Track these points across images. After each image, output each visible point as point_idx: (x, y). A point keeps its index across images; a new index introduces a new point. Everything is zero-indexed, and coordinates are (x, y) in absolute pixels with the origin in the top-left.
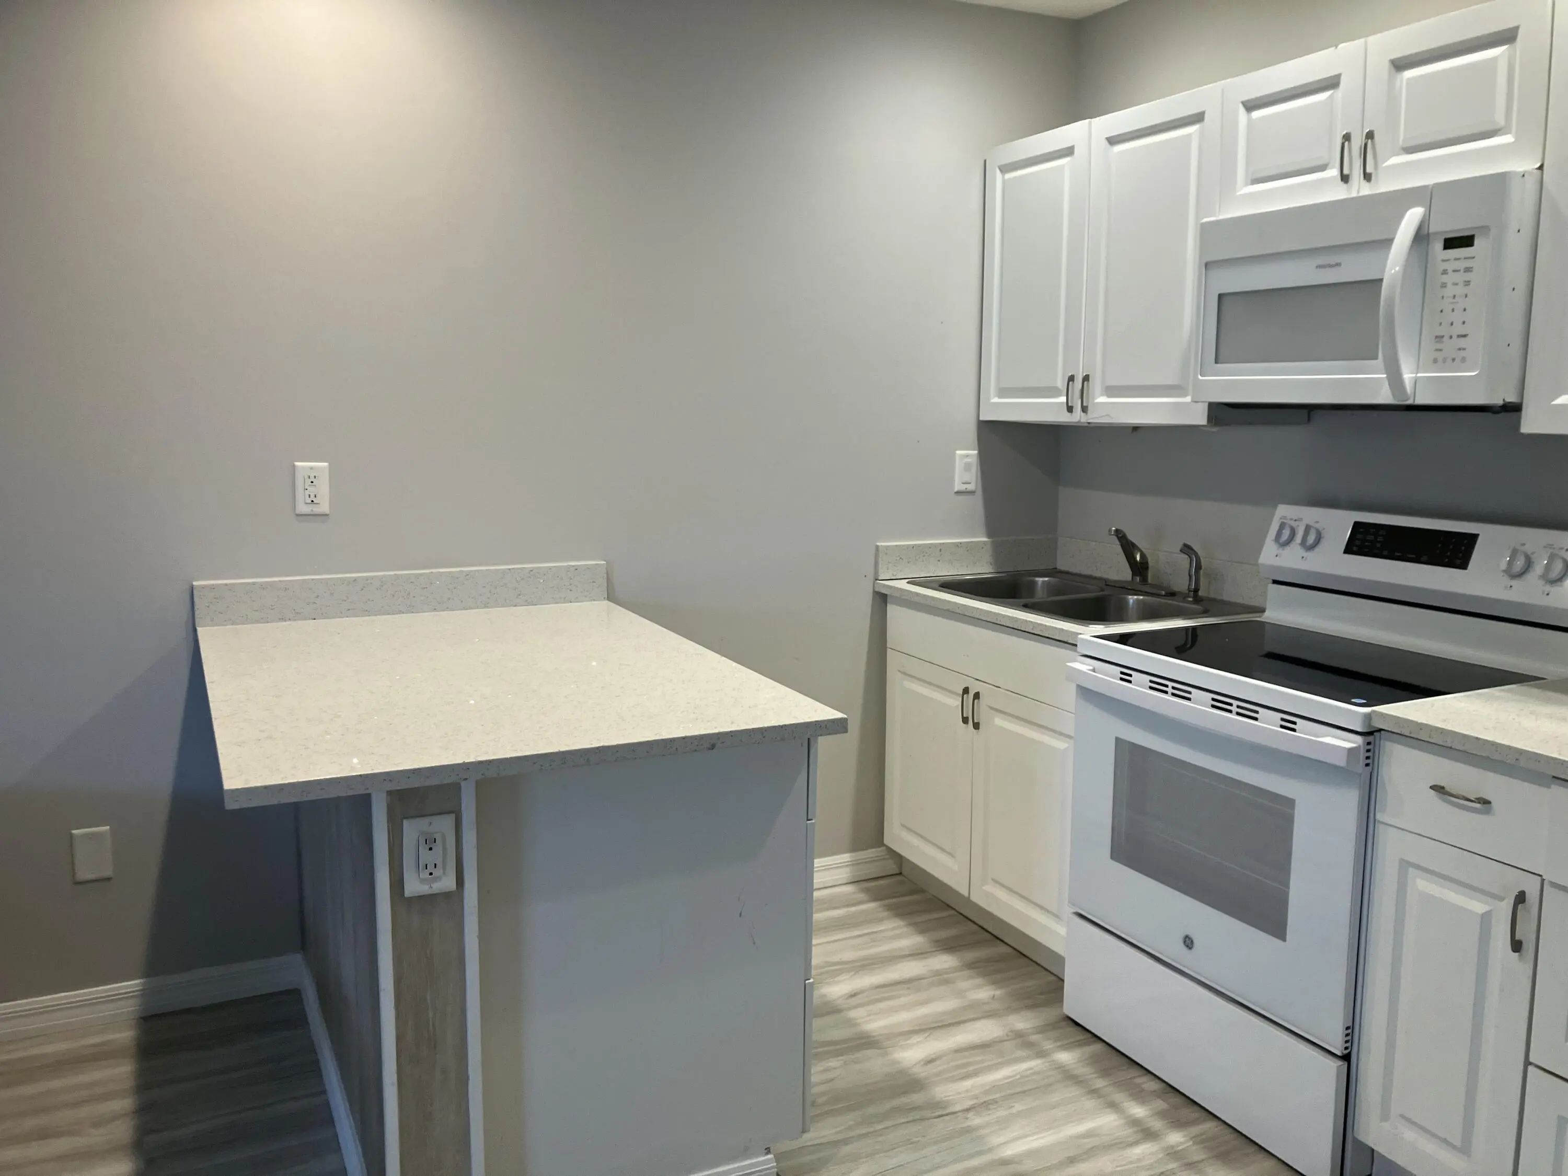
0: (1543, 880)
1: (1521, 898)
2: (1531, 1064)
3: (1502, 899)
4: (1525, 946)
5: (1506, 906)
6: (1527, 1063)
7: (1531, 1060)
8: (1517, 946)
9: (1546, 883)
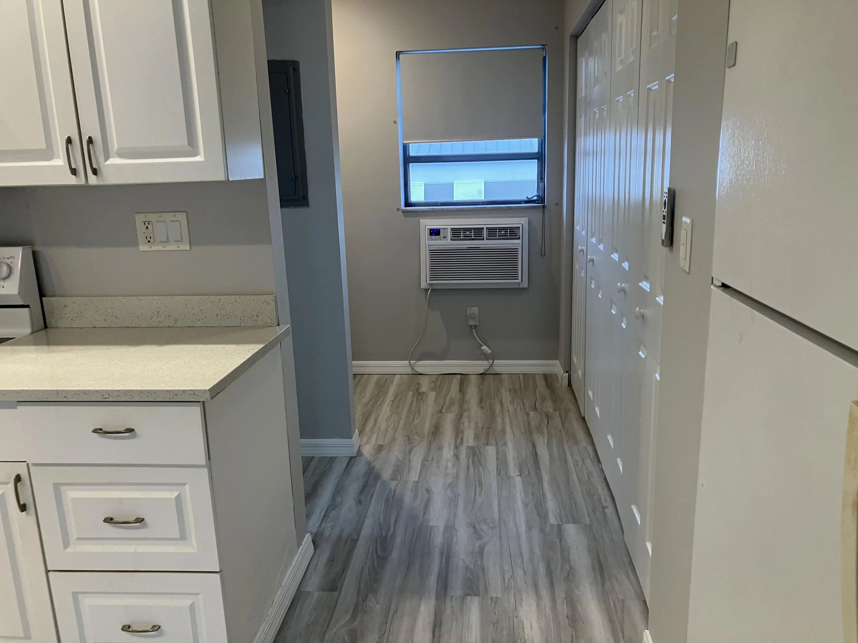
0: (28, 465)
1: (18, 479)
2: (49, 571)
3: (7, 483)
4: (28, 506)
5: (11, 486)
6: (47, 571)
7: (49, 568)
8: (23, 508)
9: (30, 465)
